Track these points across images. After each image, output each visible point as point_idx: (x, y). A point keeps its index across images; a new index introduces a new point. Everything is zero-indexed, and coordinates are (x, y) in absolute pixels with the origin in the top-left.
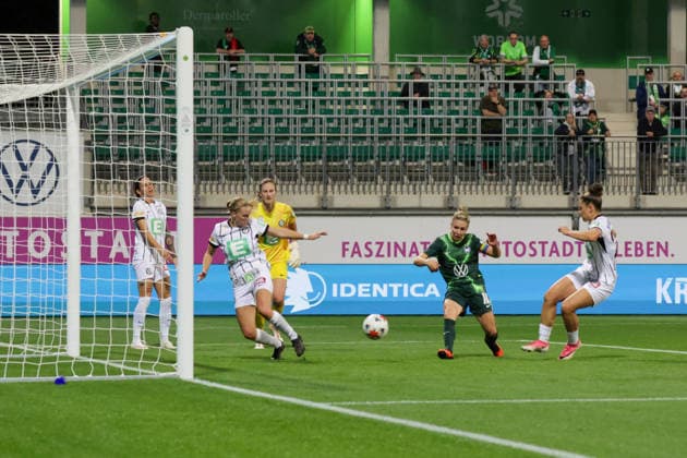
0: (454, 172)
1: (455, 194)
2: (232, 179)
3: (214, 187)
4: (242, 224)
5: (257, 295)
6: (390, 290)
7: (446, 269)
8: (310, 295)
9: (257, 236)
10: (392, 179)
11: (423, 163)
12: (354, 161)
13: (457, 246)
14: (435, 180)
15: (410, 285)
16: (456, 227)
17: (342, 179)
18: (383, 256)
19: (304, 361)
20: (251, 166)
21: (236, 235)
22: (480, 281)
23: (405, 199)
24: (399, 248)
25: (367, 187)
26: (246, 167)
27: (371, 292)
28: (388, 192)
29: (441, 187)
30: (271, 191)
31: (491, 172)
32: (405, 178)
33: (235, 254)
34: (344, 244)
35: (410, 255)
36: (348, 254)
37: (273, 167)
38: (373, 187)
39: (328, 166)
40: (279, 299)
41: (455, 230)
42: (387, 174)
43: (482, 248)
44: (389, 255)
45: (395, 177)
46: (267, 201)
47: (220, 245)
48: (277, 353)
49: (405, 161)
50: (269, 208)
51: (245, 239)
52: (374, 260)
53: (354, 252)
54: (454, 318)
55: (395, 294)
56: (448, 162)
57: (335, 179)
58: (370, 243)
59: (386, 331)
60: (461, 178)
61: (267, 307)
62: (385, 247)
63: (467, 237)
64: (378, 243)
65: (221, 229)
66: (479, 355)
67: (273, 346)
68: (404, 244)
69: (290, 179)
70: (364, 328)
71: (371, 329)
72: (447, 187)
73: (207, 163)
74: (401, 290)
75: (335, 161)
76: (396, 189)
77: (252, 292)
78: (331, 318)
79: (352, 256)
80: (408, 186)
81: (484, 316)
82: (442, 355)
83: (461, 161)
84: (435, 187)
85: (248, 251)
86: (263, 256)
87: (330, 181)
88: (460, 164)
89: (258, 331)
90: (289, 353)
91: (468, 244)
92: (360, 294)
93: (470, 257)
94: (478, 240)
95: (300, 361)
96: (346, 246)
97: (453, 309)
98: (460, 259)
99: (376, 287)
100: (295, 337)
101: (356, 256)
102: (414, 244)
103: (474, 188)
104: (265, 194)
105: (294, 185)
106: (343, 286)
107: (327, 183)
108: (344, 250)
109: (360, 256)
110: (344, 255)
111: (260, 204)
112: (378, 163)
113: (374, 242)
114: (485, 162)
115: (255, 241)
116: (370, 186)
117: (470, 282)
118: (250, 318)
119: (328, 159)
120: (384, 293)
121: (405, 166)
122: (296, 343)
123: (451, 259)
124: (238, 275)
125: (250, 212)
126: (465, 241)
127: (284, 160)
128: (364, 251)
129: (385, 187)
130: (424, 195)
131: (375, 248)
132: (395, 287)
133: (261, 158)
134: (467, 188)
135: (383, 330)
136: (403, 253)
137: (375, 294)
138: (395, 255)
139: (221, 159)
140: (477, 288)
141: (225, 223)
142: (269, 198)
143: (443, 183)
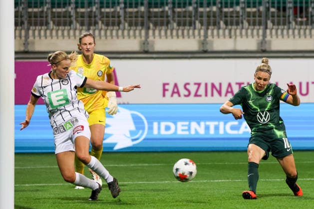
0: (267, 17)
1: (268, 38)
2: (59, 24)
3: (42, 33)
4: (62, 76)
5: (76, 142)
6: (207, 128)
7: (250, 116)
8: (132, 133)
9: (76, 87)
10: (209, 24)
11: (238, 8)
12: (174, 7)
13: (260, 95)
14: (249, 24)
15: (225, 124)
16: (260, 78)
17: (162, 24)
18: (200, 96)
19: (119, 202)
20: (77, 13)
21: (56, 86)
22: (281, 127)
23: (221, 42)
24: (216, 89)
25: (186, 32)
26: (73, 13)
27: (189, 129)
28: (206, 36)
29: (255, 32)
30: (90, 44)
31: (301, 17)
32: (222, 23)
33: (55, 104)
34: (164, 85)
35: (226, 95)
36: (168, 94)
37: (98, 13)
38: (191, 32)
39: (149, 12)
40: (98, 143)
41: (258, 81)
42: (205, 19)
43: (283, 97)
44: (206, 95)
45: (211, 22)
46: (87, 54)
47: (42, 95)
48: (95, 194)
49: (221, 7)
50: (88, 60)
51: (65, 90)
52: (192, 99)
53: (173, 92)
54: (257, 162)
55: (212, 131)
56: (262, 9)
57: (156, 25)
58: (188, 84)
59: (194, 175)
60: (273, 22)
61: (84, 153)
62: (202, 88)
63: (269, 87)
64: (195, 84)
65: (43, 80)
66: (280, 195)
67: (91, 188)
68: (220, 84)
69: (113, 25)
70: (174, 171)
71: (180, 172)
72: (261, 32)
73: (36, 10)
74: (217, 128)
75: (156, 7)
76: (212, 33)
77: (71, 139)
78: (151, 155)
79: (172, 96)
80: (224, 30)
81: (284, 159)
82: (246, 196)
83: (273, 7)
84: (249, 31)
85: (67, 101)
86: (81, 105)
87: (151, 25)
88: (272, 10)
89: (77, 175)
90: (106, 194)
91: (270, 93)
92: (180, 132)
93: (272, 106)
94: (280, 90)
95: (116, 203)
96: (167, 87)
97: (256, 153)
98: (262, 107)
99: (194, 125)
100: (111, 179)
101: (176, 95)
102: (230, 85)
103: (285, 32)
104: (85, 47)
105: (117, 31)
106: (163, 124)
107: (149, 28)
108: (165, 90)
109: (179, 95)
110: (164, 95)
111: (80, 56)
112: (196, 9)
113: (192, 84)
114: (295, 8)
115: (74, 92)
116: (188, 30)
117: (272, 128)
118: (70, 163)
119: (150, 5)
120: (202, 131)
121: (221, 12)
122: (111, 186)
123: (255, 107)
124: (58, 123)
125: (69, 65)
126: (267, 91)
127: (108, 7)
128: (183, 92)
129: (202, 32)
130: (239, 38)
131: (193, 88)
132: (212, 124)
133: (86, 5)
134: (279, 32)
135: (191, 173)
136: (220, 93)
137: (193, 132)
138: (212, 95)
139: (49, 6)
140: (279, 133)
141: (47, 75)
142: (88, 50)
143: (257, 27)
